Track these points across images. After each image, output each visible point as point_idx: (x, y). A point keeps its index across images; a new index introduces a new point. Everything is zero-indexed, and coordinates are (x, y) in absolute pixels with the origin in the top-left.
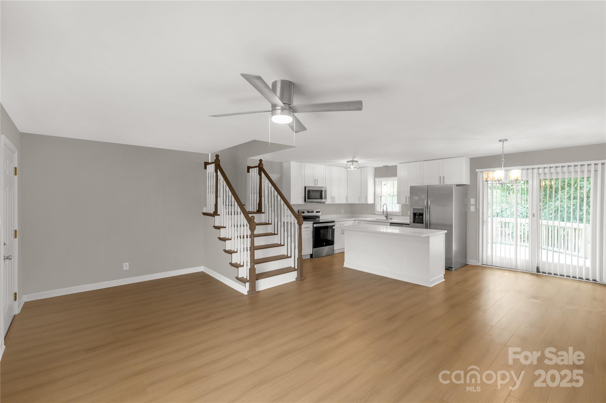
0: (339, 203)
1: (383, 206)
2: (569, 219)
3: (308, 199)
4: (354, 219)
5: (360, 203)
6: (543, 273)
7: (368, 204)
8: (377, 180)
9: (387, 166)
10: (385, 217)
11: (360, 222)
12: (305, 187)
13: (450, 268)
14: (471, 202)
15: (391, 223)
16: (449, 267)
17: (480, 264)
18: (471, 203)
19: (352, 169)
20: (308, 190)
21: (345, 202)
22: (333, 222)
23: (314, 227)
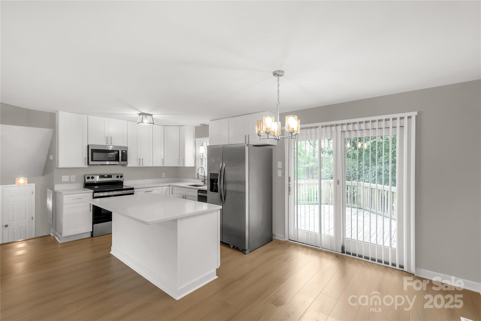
0: (151, 165)
1: (198, 170)
2: (387, 182)
3: (92, 161)
4: (168, 184)
5: (178, 166)
6: (347, 253)
7: (185, 167)
8: (198, 140)
9: (205, 125)
10: (202, 181)
11: (173, 187)
12: (88, 146)
13: (244, 251)
14: (278, 165)
15: (199, 190)
16: (243, 249)
17: (287, 239)
18: (279, 167)
19: (146, 124)
20: (91, 149)
21: (160, 165)
22: (133, 189)
23: (94, 196)
